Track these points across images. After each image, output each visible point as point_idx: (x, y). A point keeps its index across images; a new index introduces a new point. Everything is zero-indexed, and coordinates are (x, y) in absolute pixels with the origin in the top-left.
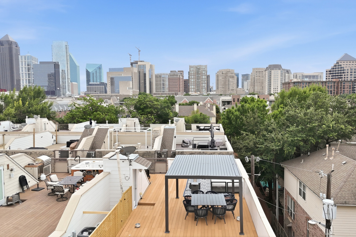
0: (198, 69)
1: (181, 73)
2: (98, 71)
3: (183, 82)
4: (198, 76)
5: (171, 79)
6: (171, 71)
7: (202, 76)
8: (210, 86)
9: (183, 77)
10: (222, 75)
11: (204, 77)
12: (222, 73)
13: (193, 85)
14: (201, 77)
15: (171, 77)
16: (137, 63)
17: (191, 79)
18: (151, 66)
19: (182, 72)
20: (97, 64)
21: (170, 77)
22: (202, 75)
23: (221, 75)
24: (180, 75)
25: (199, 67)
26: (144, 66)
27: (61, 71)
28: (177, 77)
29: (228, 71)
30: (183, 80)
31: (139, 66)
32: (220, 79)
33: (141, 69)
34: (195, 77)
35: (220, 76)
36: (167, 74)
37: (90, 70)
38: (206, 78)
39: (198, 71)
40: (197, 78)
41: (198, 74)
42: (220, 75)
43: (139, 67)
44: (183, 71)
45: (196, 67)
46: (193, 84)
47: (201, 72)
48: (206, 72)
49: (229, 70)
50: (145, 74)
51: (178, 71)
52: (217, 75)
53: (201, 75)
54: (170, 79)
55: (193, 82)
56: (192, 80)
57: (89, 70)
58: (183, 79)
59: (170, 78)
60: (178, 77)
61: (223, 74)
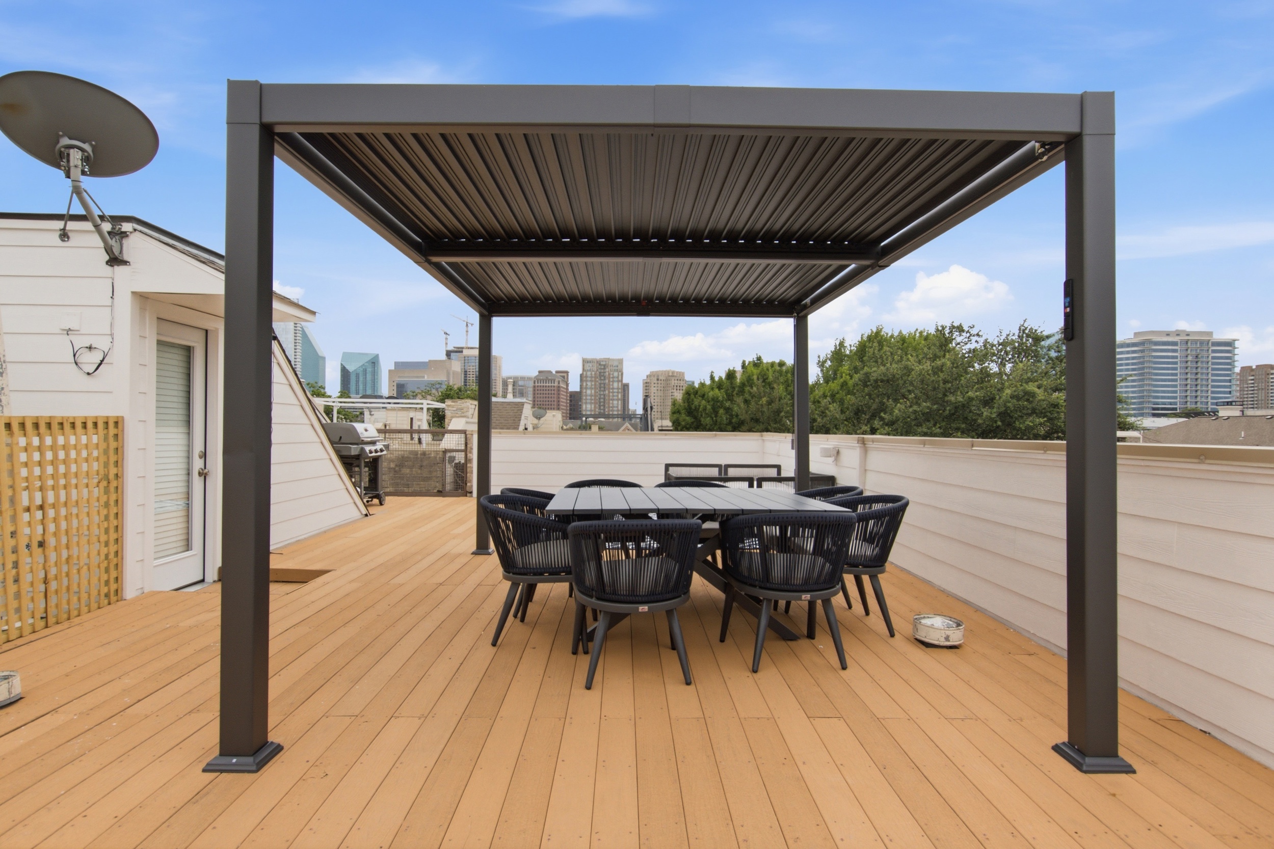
0: (602, 367)
1: (564, 377)
2: (369, 370)
3: (567, 396)
4: (603, 382)
5: (539, 388)
6: (540, 372)
7: (611, 383)
8: (629, 409)
9: (567, 385)
10: (656, 382)
11: (615, 385)
12: (658, 380)
13: (591, 403)
14: (609, 384)
15: (539, 384)
16: (462, 352)
17: (586, 388)
19: (564, 375)
20: (367, 354)
21: (536, 384)
22: (611, 380)
23: (654, 383)
24: (560, 380)
25: (604, 363)
28: (553, 384)
29: (670, 374)
30: (567, 392)
31: (466, 358)
32: (652, 393)
33: (470, 364)
34: (595, 385)
35: (653, 385)
36: (529, 379)
37: (351, 368)
38: (620, 387)
39: (602, 371)
40: (600, 388)
41: (602, 378)
42: (652, 384)
43: (466, 361)
44: (567, 372)
45: (597, 362)
46: (591, 399)
47: (609, 374)
48: (620, 373)
49: (673, 372)
51: (557, 372)
52: (646, 383)
53: (609, 381)
54: (537, 388)
55: (591, 396)
56: (589, 392)
57: (348, 367)
58: (567, 389)
59: (538, 386)
60: (556, 384)
61: (659, 382)
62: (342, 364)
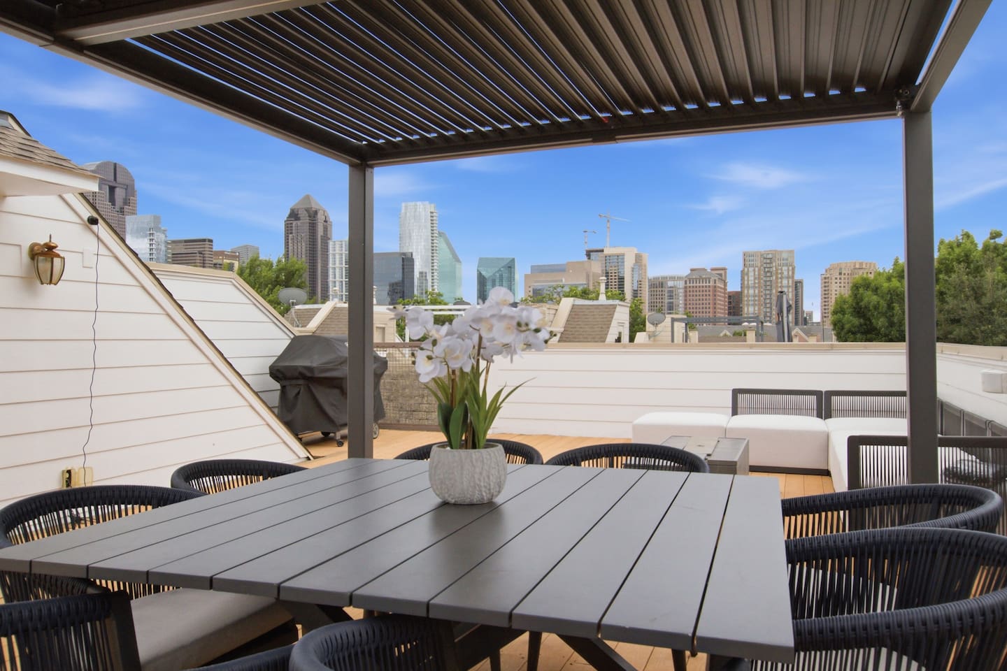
0: (768, 261)
1: (721, 275)
2: (505, 275)
3: (725, 297)
4: (768, 279)
5: (691, 289)
6: (692, 270)
7: (779, 280)
8: (803, 312)
9: (725, 284)
10: (838, 277)
11: (785, 282)
12: (840, 274)
13: (754, 305)
14: (777, 282)
15: (691, 285)
16: (602, 251)
17: (748, 287)
18: (638, 258)
19: (721, 273)
20: (503, 259)
21: (688, 285)
22: (779, 276)
23: (836, 279)
24: (716, 278)
25: (770, 256)
26: (620, 258)
27: (417, 275)
28: (708, 284)
29: (857, 266)
30: (725, 293)
31: (608, 258)
32: (834, 291)
33: (611, 264)
34: (759, 283)
35: (834, 281)
36: (680, 278)
37: (487, 274)
38: (790, 284)
39: (768, 266)
40: (766, 286)
41: (768, 274)
42: (834, 278)
43: (608, 261)
44: (724, 269)
45: (762, 255)
46: (755, 300)
47: (777, 270)
48: (791, 268)
49: (861, 264)
50: (621, 280)
51: (712, 270)
52: (825, 278)
53: (777, 278)
54: (688, 290)
55: (755, 296)
56: (751, 292)
57: (484, 273)
58: (725, 289)
59: (690, 287)
60: (712, 284)
61: (843, 276)
62: (478, 271)
